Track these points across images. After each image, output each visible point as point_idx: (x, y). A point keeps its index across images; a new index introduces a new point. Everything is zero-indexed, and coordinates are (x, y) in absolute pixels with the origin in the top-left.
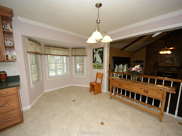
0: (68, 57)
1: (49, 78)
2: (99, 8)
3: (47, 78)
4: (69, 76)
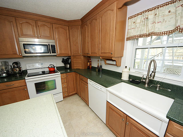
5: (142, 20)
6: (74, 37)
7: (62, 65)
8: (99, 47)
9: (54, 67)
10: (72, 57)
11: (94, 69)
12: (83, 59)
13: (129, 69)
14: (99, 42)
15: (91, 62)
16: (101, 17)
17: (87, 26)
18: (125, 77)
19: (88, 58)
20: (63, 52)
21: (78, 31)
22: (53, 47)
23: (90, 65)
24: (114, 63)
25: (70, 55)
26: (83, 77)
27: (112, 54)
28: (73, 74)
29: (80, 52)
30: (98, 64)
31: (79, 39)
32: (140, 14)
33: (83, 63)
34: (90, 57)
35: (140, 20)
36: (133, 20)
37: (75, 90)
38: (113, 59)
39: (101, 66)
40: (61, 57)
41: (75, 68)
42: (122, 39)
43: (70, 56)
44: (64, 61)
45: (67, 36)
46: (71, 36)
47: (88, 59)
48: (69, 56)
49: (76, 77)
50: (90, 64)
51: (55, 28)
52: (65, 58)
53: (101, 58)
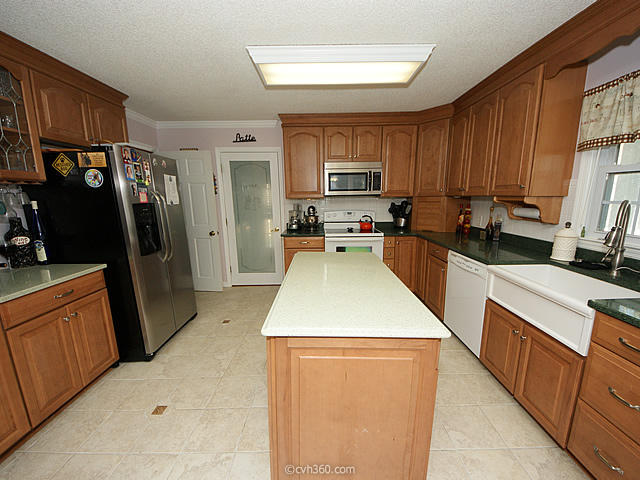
5: (618, 98)
6: (428, 150)
7: (389, 219)
8: (493, 172)
9: (372, 221)
10: (415, 201)
11: (475, 233)
12: (445, 204)
13: (583, 232)
14: (494, 158)
15: (470, 213)
16: (506, 99)
17: (468, 117)
18: (563, 252)
20: (396, 187)
21: (443, 132)
22: (377, 177)
23: (464, 222)
24: (535, 214)
25: (411, 195)
26: (437, 247)
27: (521, 188)
28: (413, 241)
29: (440, 186)
30: (491, 218)
31: (442, 154)
32: (614, 85)
33: (445, 217)
35: (612, 99)
36: (596, 98)
37: (413, 283)
38: (527, 201)
39: (499, 226)
40: (388, 198)
41: (421, 228)
43: (411, 198)
44: (395, 211)
45: (411, 149)
46: (421, 148)
47: (461, 206)
48: (407, 198)
49: (419, 250)
50: (467, 221)
51: (388, 134)
52: (398, 203)
53: (495, 199)
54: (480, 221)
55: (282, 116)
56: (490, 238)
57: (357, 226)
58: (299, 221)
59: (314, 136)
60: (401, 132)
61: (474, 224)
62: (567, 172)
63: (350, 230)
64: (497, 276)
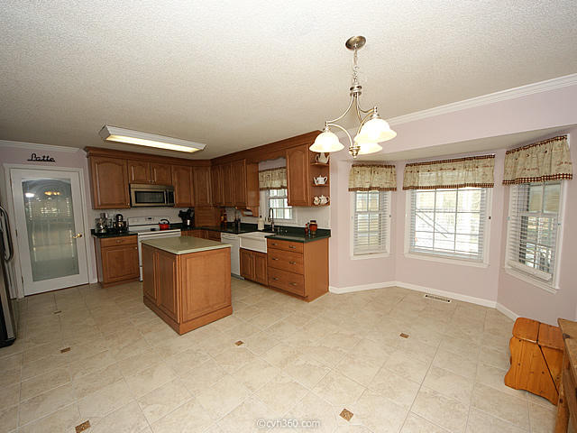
0: (490, 190)
1: (410, 253)
2: (359, 51)
3: (406, 251)
4: (485, 266)
6: (200, 181)
7: (180, 221)
8: (234, 196)
9: (169, 223)
10: (196, 209)
11: (229, 224)
12: (213, 211)
13: (265, 219)
14: (233, 190)
15: (226, 215)
17: (219, 169)
18: (261, 227)
19: (222, 209)
20: (183, 201)
21: (207, 173)
24: (250, 213)
26: (213, 232)
27: (245, 203)
29: (209, 201)
30: (235, 217)
33: (214, 218)
34: (224, 207)
36: (262, 174)
38: (247, 208)
39: (239, 220)
40: (178, 207)
41: (201, 225)
42: (258, 190)
43: (194, 207)
44: (181, 215)
46: (196, 180)
47: (221, 211)
48: (191, 207)
50: (225, 219)
51: (175, 170)
52: (185, 210)
53: (236, 208)
54: (231, 219)
55: (87, 149)
56: (237, 226)
57: (157, 227)
58: (106, 226)
59: (120, 165)
60: (183, 169)
61: (229, 221)
62: (258, 198)
63: (153, 230)
64: (242, 237)
